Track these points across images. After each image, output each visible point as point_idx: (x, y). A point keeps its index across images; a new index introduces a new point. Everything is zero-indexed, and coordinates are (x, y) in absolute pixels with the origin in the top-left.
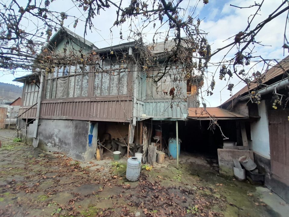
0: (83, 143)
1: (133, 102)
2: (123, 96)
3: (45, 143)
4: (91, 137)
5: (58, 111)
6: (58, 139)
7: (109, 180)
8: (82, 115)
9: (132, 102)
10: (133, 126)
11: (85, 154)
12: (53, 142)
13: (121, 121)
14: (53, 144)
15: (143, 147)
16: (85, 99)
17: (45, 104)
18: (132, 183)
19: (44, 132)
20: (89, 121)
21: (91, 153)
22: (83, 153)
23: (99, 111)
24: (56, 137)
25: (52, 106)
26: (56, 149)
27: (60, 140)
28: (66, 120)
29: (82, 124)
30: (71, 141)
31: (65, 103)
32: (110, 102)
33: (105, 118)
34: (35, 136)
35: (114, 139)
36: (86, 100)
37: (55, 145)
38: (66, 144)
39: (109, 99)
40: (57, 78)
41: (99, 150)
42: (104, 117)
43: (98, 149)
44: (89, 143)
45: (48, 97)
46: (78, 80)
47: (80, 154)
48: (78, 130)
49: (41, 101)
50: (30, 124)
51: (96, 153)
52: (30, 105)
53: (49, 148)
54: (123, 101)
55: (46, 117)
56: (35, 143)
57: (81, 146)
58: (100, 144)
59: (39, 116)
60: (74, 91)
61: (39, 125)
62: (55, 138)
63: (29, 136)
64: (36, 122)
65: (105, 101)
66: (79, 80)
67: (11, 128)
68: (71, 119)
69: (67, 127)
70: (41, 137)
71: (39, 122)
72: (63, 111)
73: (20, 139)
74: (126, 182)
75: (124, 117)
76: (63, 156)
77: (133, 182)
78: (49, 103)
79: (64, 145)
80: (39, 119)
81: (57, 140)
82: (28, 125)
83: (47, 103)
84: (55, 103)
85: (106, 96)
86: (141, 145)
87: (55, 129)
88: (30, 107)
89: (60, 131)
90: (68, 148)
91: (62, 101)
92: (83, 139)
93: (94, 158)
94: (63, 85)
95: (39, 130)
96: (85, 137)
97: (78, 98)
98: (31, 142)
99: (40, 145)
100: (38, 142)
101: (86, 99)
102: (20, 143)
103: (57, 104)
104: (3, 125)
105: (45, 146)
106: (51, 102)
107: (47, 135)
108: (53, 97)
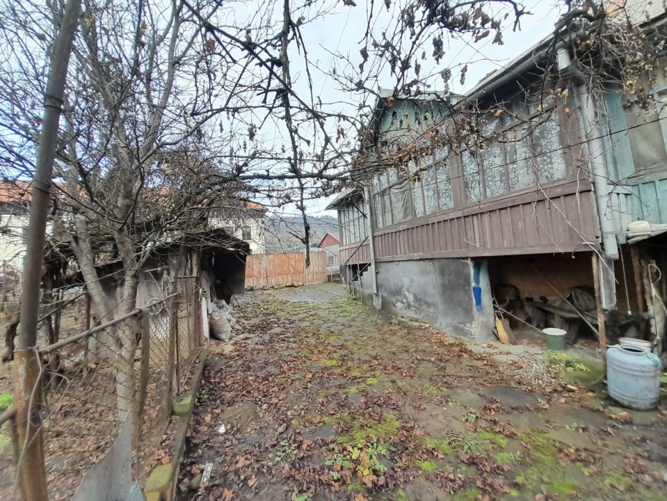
0: (464, 305)
1: (595, 192)
2: (556, 184)
3: (392, 302)
4: (478, 291)
5: (402, 246)
6: (412, 296)
7: (555, 391)
8: (450, 246)
9: (592, 193)
10: (609, 261)
11: (473, 326)
12: (405, 301)
13: (561, 251)
14: (406, 304)
15: (652, 322)
16: (450, 214)
17: (380, 238)
18: (635, 412)
19: (386, 284)
20: (467, 258)
21: (485, 326)
22: (468, 325)
23: (488, 232)
24: (409, 292)
25: (390, 239)
26: (411, 313)
27: (415, 297)
28: (420, 260)
29: (453, 266)
30: (437, 299)
31: (412, 228)
32: (517, 208)
33: (507, 248)
34: (375, 291)
35: (530, 300)
36: (451, 216)
37: (409, 306)
38: (428, 305)
39: (513, 201)
40: (390, 188)
41: (500, 322)
42: (505, 245)
43: (497, 319)
44: (477, 305)
45: (381, 226)
46: (427, 179)
47: (462, 326)
48: (446, 277)
49: (373, 234)
50: (364, 273)
51: (496, 328)
52: (357, 242)
53: (399, 311)
54: (559, 197)
55: (385, 258)
56: (377, 301)
57: (460, 310)
58: (499, 309)
59: (375, 258)
60: (424, 203)
61: (377, 273)
62: (407, 294)
63: (367, 292)
64: (372, 268)
65: (500, 209)
66: (429, 179)
67: (335, 281)
68: (430, 257)
69: (424, 273)
70: (383, 293)
71: (376, 268)
72: (411, 245)
73: (354, 297)
74: (612, 406)
75: (568, 237)
76: (427, 326)
77: (638, 410)
78: (384, 235)
79: (425, 307)
80: (376, 262)
81: (411, 298)
82: (361, 275)
83: (381, 235)
84: (395, 232)
85: (501, 195)
86: (645, 315)
87: (403, 278)
88: (359, 244)
89: (412, 281)
90: (434, 313)
91: (405, 227)
92: (461, 296)
93: (493, 337)
94: (400, 197)
95: (379, 281)
96: (467, 292)
97: (434, 214)
98: (370, 301)
99: (385, 304)
100: (380, 300)
101: (453, 213)
102: (355, 302)
103: (398, 233)
104: (325, 277)
105: (393, 307)
106: (388, 231)
107: (393, 289)
108: (389, 223)
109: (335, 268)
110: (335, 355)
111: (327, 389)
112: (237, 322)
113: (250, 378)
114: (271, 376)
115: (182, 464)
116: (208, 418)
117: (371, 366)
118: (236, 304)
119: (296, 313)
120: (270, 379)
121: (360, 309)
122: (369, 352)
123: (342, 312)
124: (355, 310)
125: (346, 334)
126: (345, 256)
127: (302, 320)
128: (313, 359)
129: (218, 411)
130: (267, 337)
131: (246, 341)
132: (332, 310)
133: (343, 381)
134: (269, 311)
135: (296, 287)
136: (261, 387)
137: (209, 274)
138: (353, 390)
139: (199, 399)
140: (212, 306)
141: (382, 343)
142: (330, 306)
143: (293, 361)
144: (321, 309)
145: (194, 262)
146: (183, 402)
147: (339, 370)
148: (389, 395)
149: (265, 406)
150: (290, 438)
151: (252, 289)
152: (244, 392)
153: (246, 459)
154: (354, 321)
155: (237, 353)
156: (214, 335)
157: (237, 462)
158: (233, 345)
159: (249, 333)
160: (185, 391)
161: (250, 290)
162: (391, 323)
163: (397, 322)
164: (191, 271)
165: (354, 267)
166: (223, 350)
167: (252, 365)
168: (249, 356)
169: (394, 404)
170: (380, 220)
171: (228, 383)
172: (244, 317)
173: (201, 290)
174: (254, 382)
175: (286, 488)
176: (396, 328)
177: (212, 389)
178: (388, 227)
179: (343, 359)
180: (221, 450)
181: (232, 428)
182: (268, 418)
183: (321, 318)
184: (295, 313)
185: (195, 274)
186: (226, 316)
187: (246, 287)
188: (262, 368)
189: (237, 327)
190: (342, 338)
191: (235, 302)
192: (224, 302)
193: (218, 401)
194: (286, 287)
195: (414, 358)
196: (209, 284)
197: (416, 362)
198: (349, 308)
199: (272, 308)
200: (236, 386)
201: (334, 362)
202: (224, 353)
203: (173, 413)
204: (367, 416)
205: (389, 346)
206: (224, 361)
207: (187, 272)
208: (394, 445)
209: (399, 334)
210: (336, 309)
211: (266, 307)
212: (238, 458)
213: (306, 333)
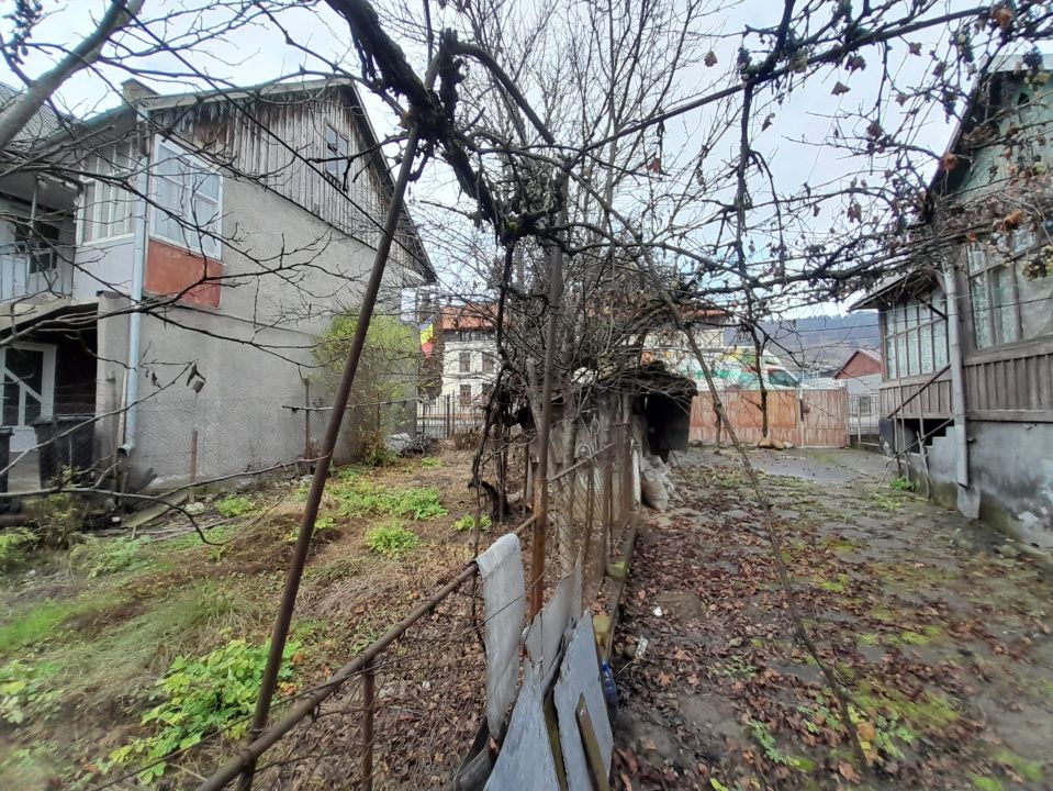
3: (1009, 510)
5: (1045, 391)
12: (1044, 511)
14: (1047, 519)
17: (982, 369)
19: (994, 469)
25: (1011, 373)
34: (962, 479)
40: (1015, 260)
45: (986, 341)
49: (962, 360)
50: (935, 439)
52: (924, 372)
53: (1028, 531)
55: (995, 414)
56: (967, 502)
59: (966, 412)
61: (969, 444)
62: (1051, 497)
63: (941, 478)
64: (958, 432)
67: (866, 448)
70: (985, 486)
71: (968, 432)
73: (908, 484)
78: (995, 363)
80: (968, 421)
82: (929, 442)
83: (987, 364)
84: (1027, 358)
87: (1045, 462)
88: (930, 378)
95: (974, 459)
98: (949, 498)
99: (987, 511)
100: (977, 501)
102: (911, 494)
103: (1034, 361)
104: (841, 437)
105: (1009, 520)
106: (1005, 355)
107: (1013, 480)
108: (1009, 335)
109: (872, 421)
110: (842, 577)
111: (818, 620)
112: (677, 490)
113: (694, 567)
114: (725, 574)
115: (616, 628)
116: (642, 594)
117: (919, 615)
118: (675, 464)
119: (774, 493)
120: (723, 578)
121: (919, 509)
122: (922, 591)
123: (872, 508)
124: (907, 510)
125: (875, 550)
126: (893, 401)
127: (787, 507)
128: (798, 572)
129: (654, 591)
130: (721, 521)
131: (689, 519)
132: (852, 500)
133: (851, 620)
134: (725, 483)
135: (779, 449)
136: (709, 582)
137: (641, 420)
138: (870, 638)
139: (632, 570)
140: (645, 463)
141: (961, 583)
142: (847, 493)
143: (761, 564)
144: (826, 494)
145: (625, 405)
146: (617, 566)
147: (846, 602)
148: (945, 669)
149: (713, 607)
150: (747, 657)
151: (700, 445)
152: (685, 581)
153: (686, 654)
154: (899, 529)
155: (675, 531)
156: (647, 500)
157: (675, 653)
158: (671, 518)
159: (694, 508)
160: (618, 555)
161: (696, 446)
162: (997, 552)
163: (1014, 552)
164: (622, 417)
165: (912, 425)
166: (658, 523)
167: (697, 552)
168: (693, 539)
169: (953, 686)
170: (985, 330)
171: (665, 564)
172: (687, 485)
173: (632, 441)
174: (699, 573)
175: (734, 704)
176: (1010, 563)
177: (645, 564)
178: (1007, 348)
179: (858, 588)
180: (656, 633)
181: (670, 614)
182: (717, 623)
183: (821, 510)
184: (771, 493)
185: (626, 421)
186: (662, 478)
187: (690, 440)
188: (711, 560)
189: (677, 497)
190: (865, 554)
191: (673, 460)
192: (659, 459)
193: (653, 580)
194: (760, 447)
195: (1035, 628)
196: (641, 433)
197: (1036, 635)
198: (889, 504)
199: (731, 478)
200: (675, 570)
201: (839, 587)
202: (660, 526)
203: (606, 574)
204: (888, 682)
205: (978, 592)
206: (660, 536)
207: (618, 416)
208: (932, 737)
209: (1012, 577)
210: (859, 501)
211: (721, 475)
212: (676, 648)
213: (791, 529)
